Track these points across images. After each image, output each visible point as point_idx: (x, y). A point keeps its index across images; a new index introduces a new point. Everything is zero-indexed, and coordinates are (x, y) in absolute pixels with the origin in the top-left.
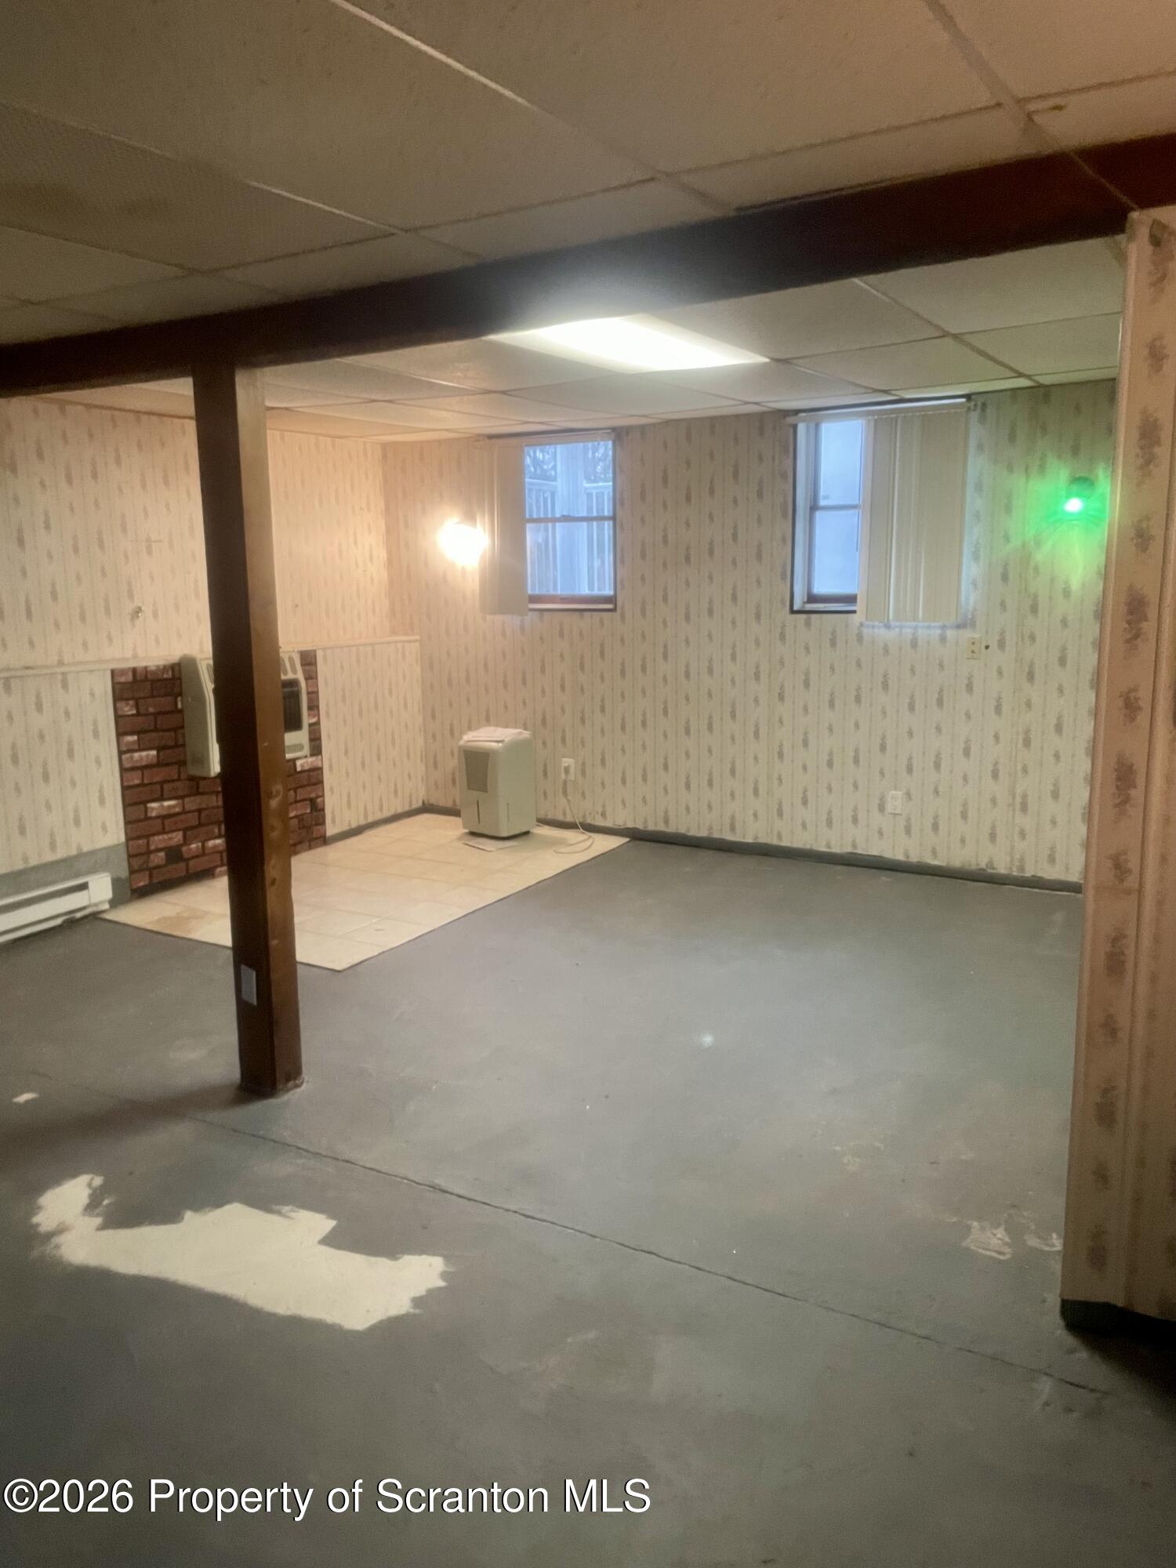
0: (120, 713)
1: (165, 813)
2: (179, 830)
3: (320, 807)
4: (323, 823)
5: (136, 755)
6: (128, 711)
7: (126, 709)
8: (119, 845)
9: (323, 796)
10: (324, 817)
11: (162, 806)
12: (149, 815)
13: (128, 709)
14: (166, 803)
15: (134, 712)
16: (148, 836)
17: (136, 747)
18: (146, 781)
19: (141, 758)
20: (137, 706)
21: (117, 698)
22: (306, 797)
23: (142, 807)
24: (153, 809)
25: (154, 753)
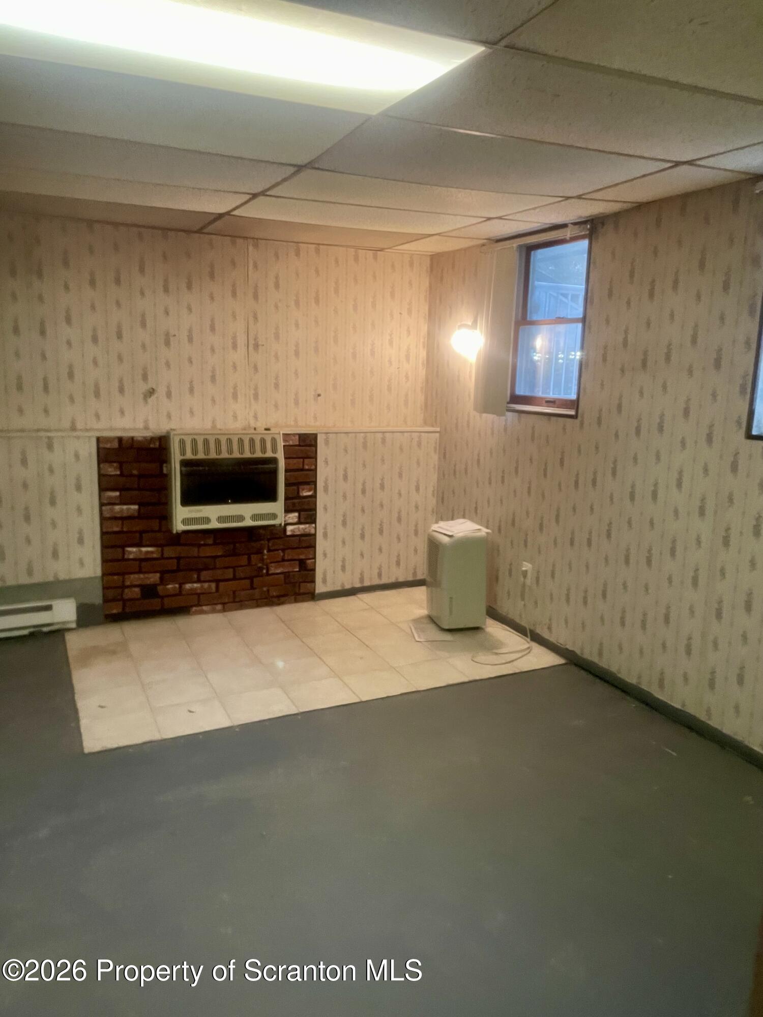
0: (102, 472)
1: (143, 557)
2: (156, 572)
3: (310, 567)
4: (313, 581)
5: (117, 508)
6: (111, 472)
7: (110, 470)
8: (96, 578)
9: (314, 558)
10: (314, 576)
11: (141, 551)
12: (126, 557)
13: (112, 470)
14: (144, 549)
15: (118, 473)
16: (123, 574)
17: (117, 502)
18: (125, 529)
19: (122, 510)
20: (121, 469)
21: (100, 461)
22: (296, 557)
23: (120, 550)
24: (130, 553)
25: (136, 507)
